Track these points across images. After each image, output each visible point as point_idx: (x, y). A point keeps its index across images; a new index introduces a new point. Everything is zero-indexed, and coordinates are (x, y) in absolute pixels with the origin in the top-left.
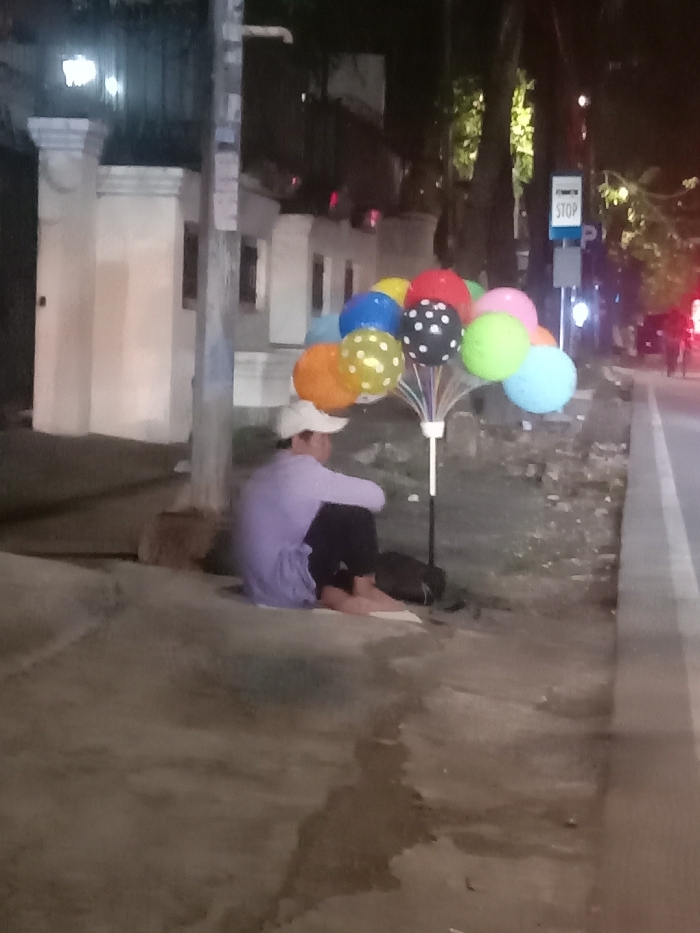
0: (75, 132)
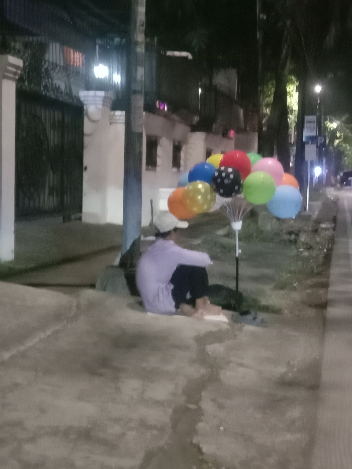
0: (98, 97)
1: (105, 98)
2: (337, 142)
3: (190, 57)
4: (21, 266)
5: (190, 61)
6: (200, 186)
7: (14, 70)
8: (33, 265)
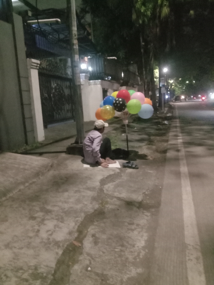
1: (85, 76)
2: (173, 87)
3: (116, 58)
4: (46, 143)
5: (116, 60)
6: (108, 107)
7: (36, 65)
8: (51, 141)
